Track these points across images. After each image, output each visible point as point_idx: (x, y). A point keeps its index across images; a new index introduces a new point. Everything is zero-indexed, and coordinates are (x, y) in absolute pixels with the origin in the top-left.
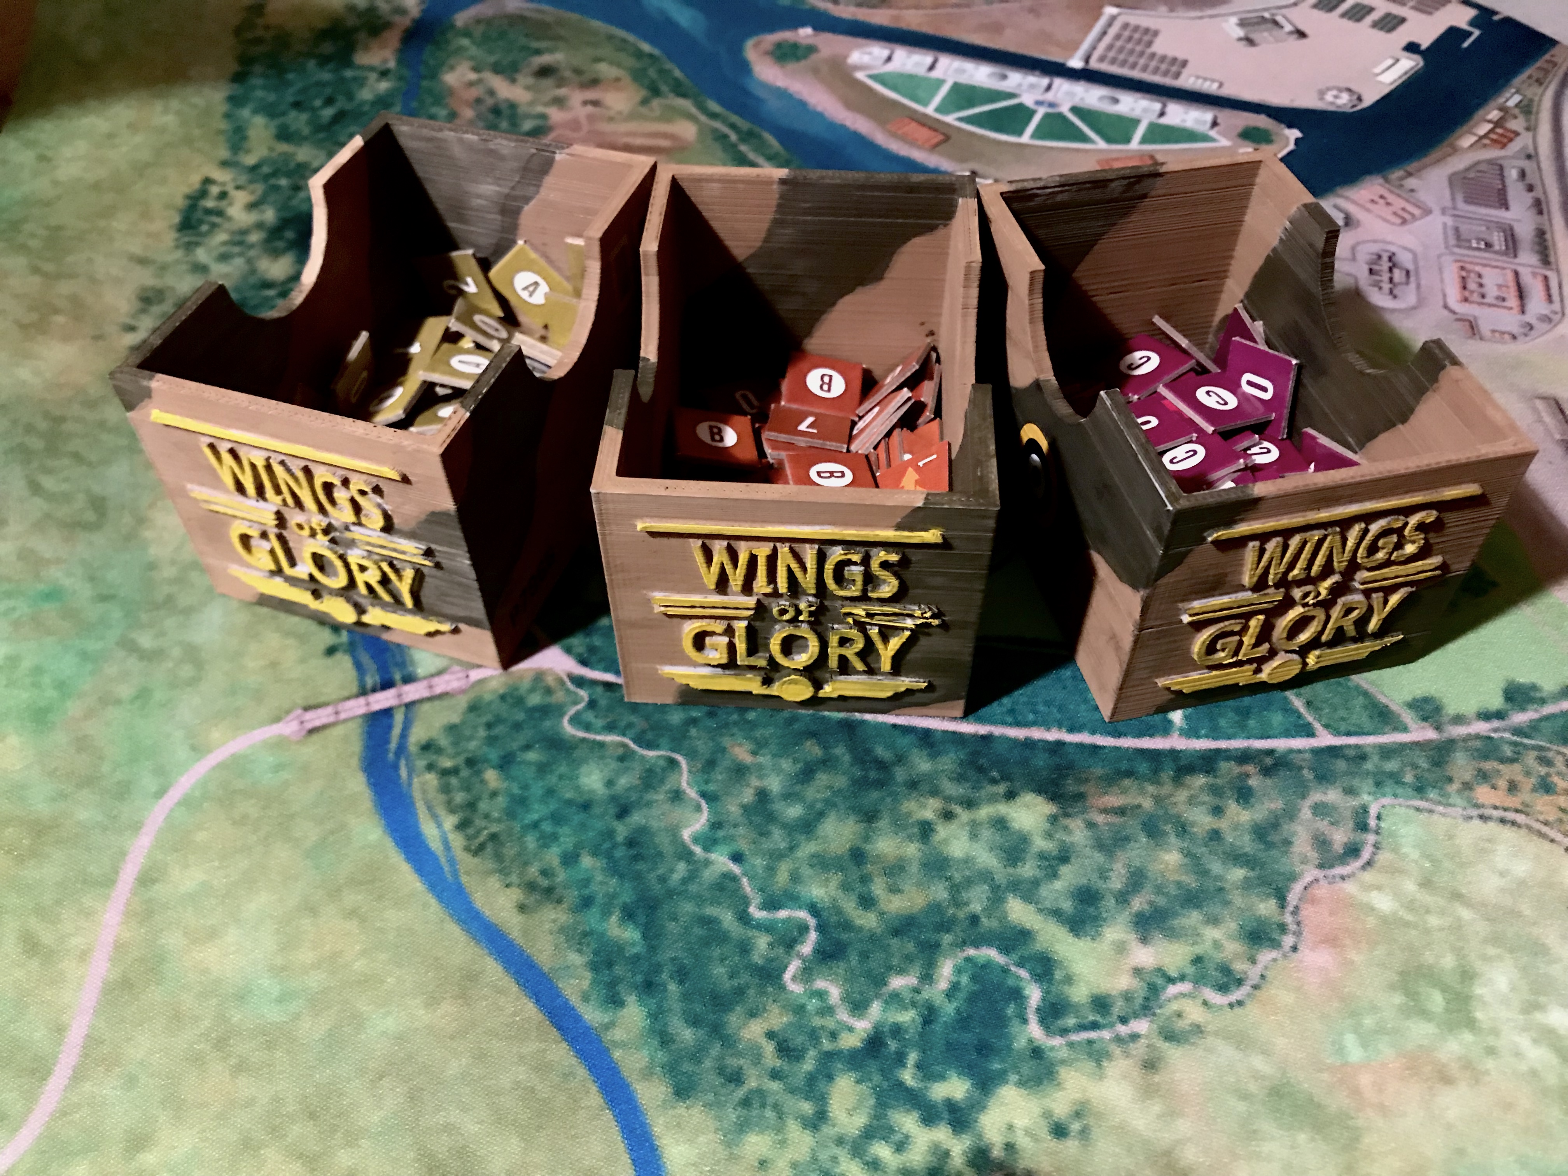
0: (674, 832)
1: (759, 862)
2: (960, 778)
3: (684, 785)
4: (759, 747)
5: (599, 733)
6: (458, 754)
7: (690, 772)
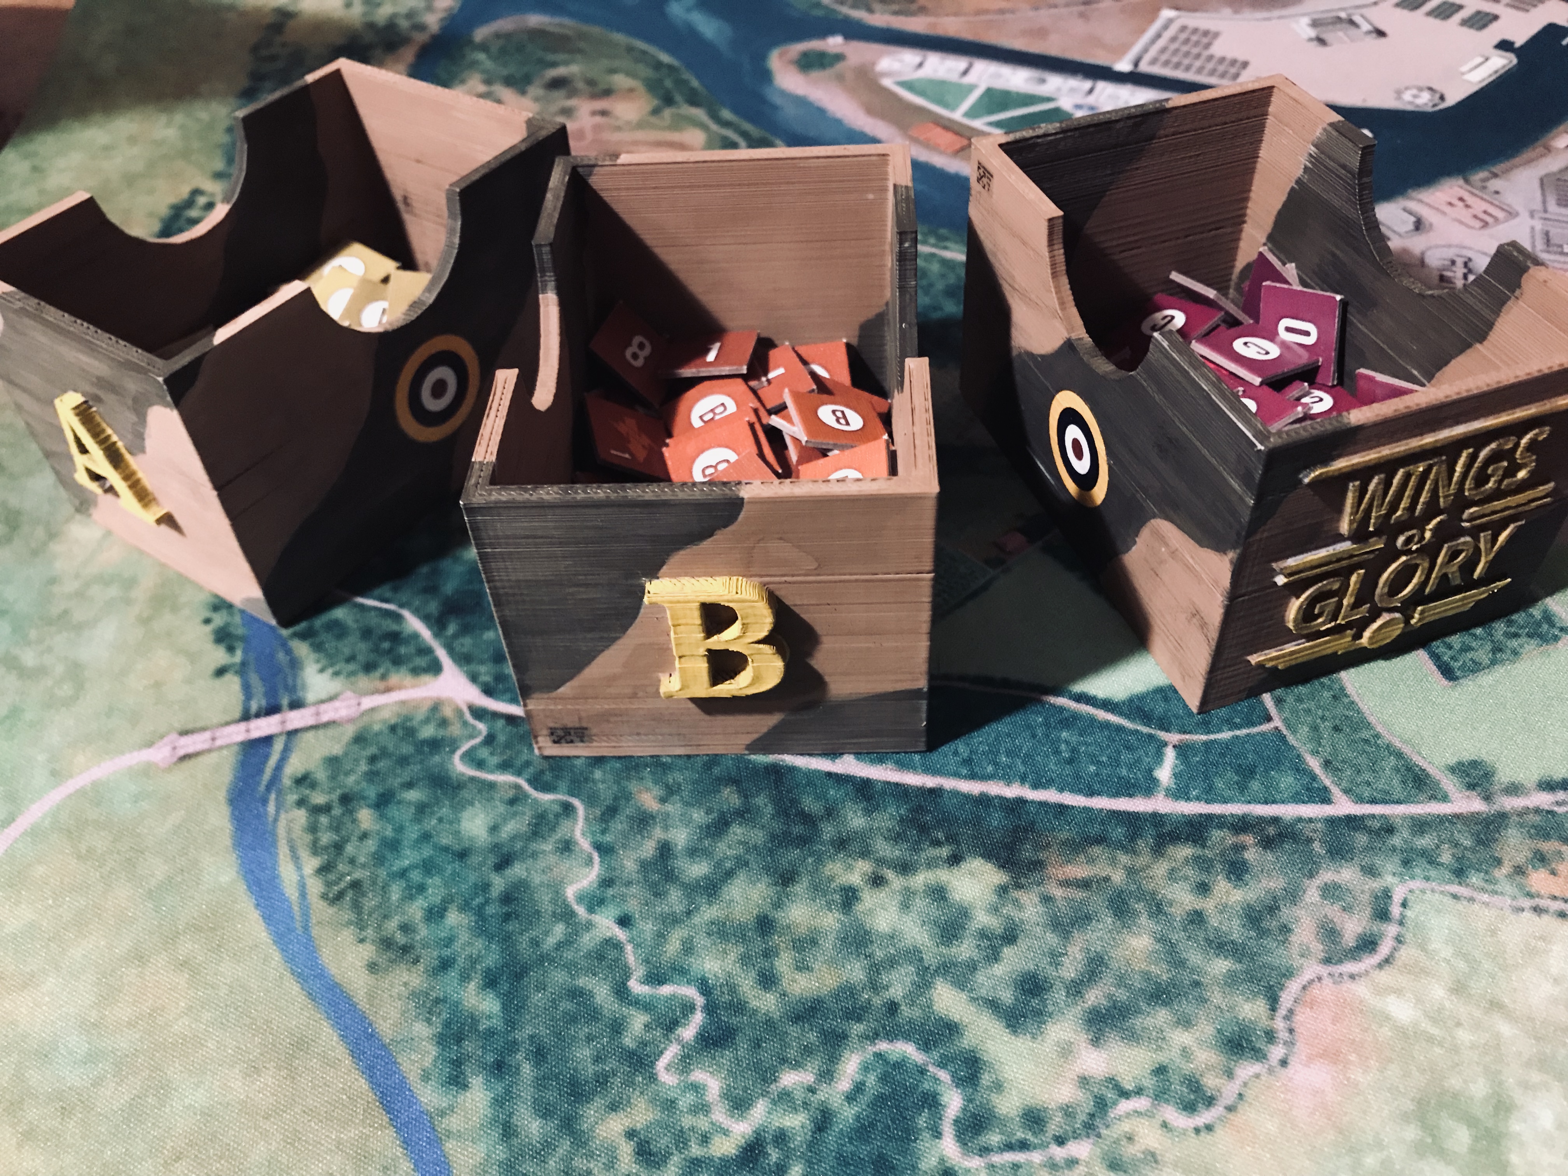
0: (556, 889)
1: (647, 928)
2: (897, 838)
3: (578, 834)
4: (670, 792)
5: (492, 772)
6: (332, 790)
7: (586, 819)
